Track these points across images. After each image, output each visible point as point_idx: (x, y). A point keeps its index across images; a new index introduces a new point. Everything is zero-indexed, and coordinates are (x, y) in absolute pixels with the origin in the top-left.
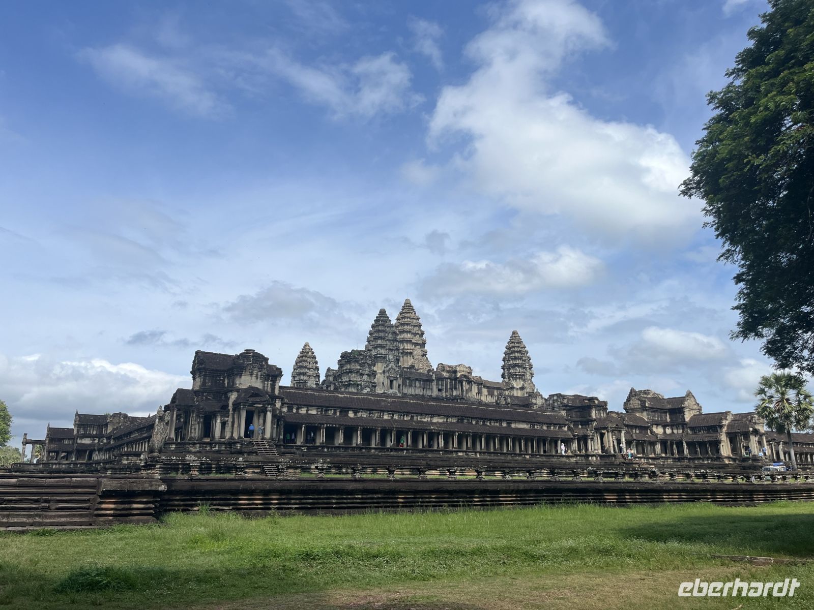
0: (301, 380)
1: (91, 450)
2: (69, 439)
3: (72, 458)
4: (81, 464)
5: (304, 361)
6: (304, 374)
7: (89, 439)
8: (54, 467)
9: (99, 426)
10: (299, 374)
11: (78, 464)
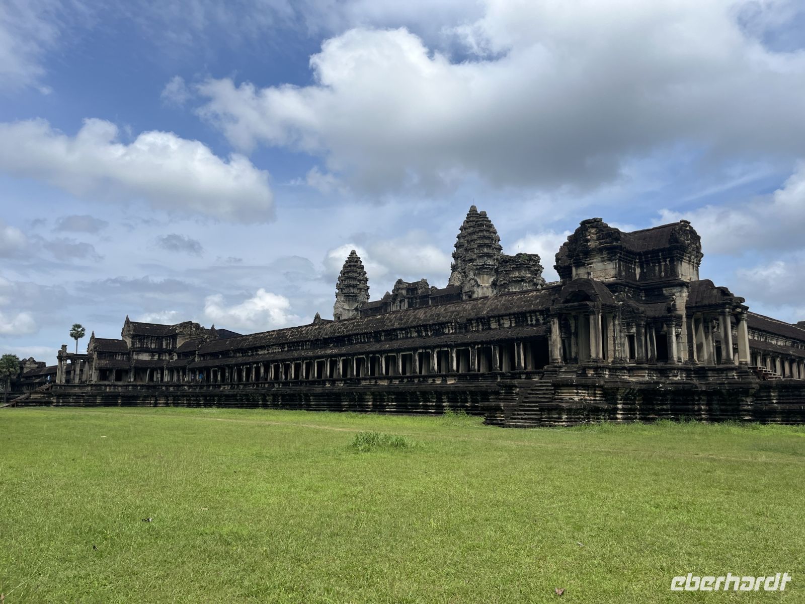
0: (352, 293)
1: (153, 368)
2: (123, 354)
3: (130, 378)
4: (142, 386)
5: (353, 271)
6: (355, 286)
7: (147, 354)
8: (108, 390)
9: (158, 337)
10: (349, 286)
11: (138, 386)
